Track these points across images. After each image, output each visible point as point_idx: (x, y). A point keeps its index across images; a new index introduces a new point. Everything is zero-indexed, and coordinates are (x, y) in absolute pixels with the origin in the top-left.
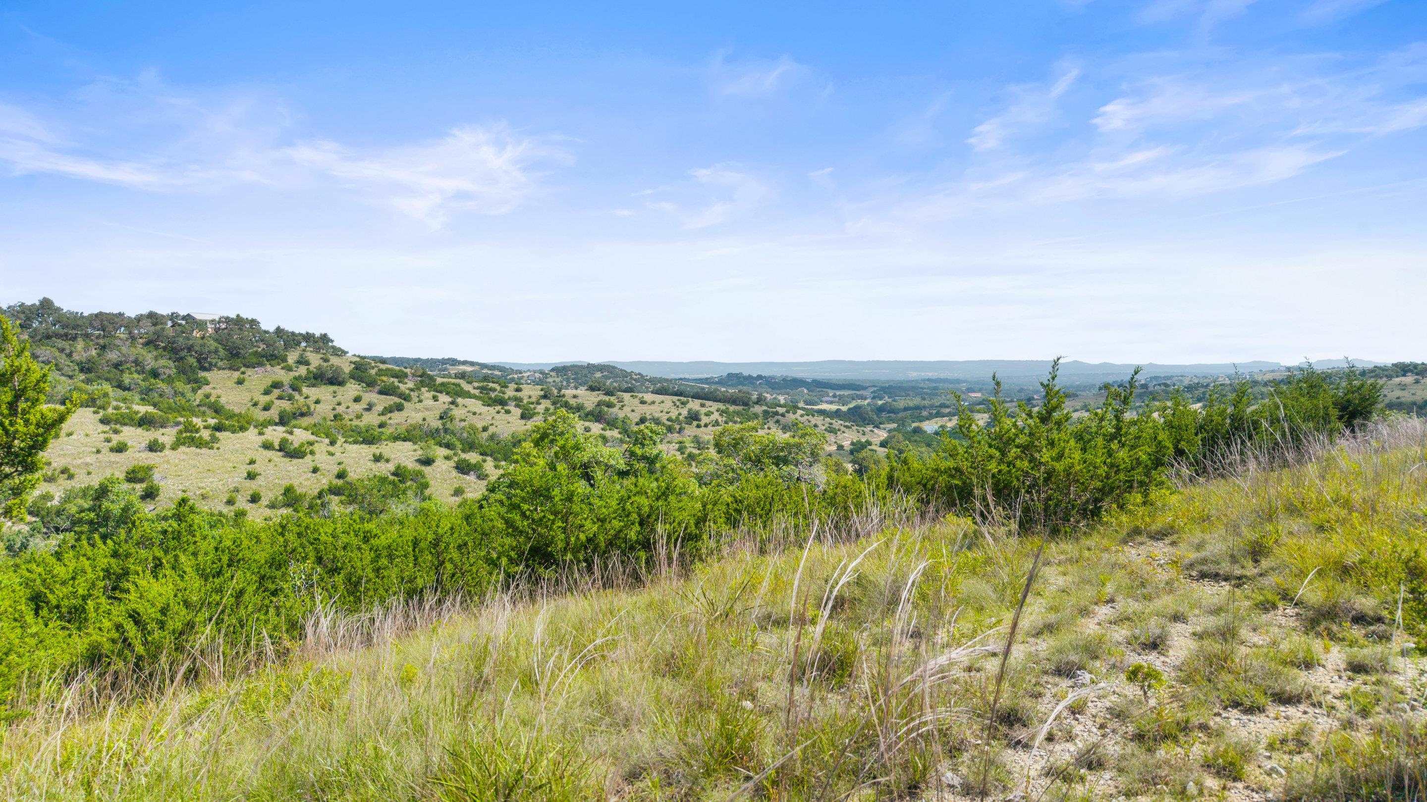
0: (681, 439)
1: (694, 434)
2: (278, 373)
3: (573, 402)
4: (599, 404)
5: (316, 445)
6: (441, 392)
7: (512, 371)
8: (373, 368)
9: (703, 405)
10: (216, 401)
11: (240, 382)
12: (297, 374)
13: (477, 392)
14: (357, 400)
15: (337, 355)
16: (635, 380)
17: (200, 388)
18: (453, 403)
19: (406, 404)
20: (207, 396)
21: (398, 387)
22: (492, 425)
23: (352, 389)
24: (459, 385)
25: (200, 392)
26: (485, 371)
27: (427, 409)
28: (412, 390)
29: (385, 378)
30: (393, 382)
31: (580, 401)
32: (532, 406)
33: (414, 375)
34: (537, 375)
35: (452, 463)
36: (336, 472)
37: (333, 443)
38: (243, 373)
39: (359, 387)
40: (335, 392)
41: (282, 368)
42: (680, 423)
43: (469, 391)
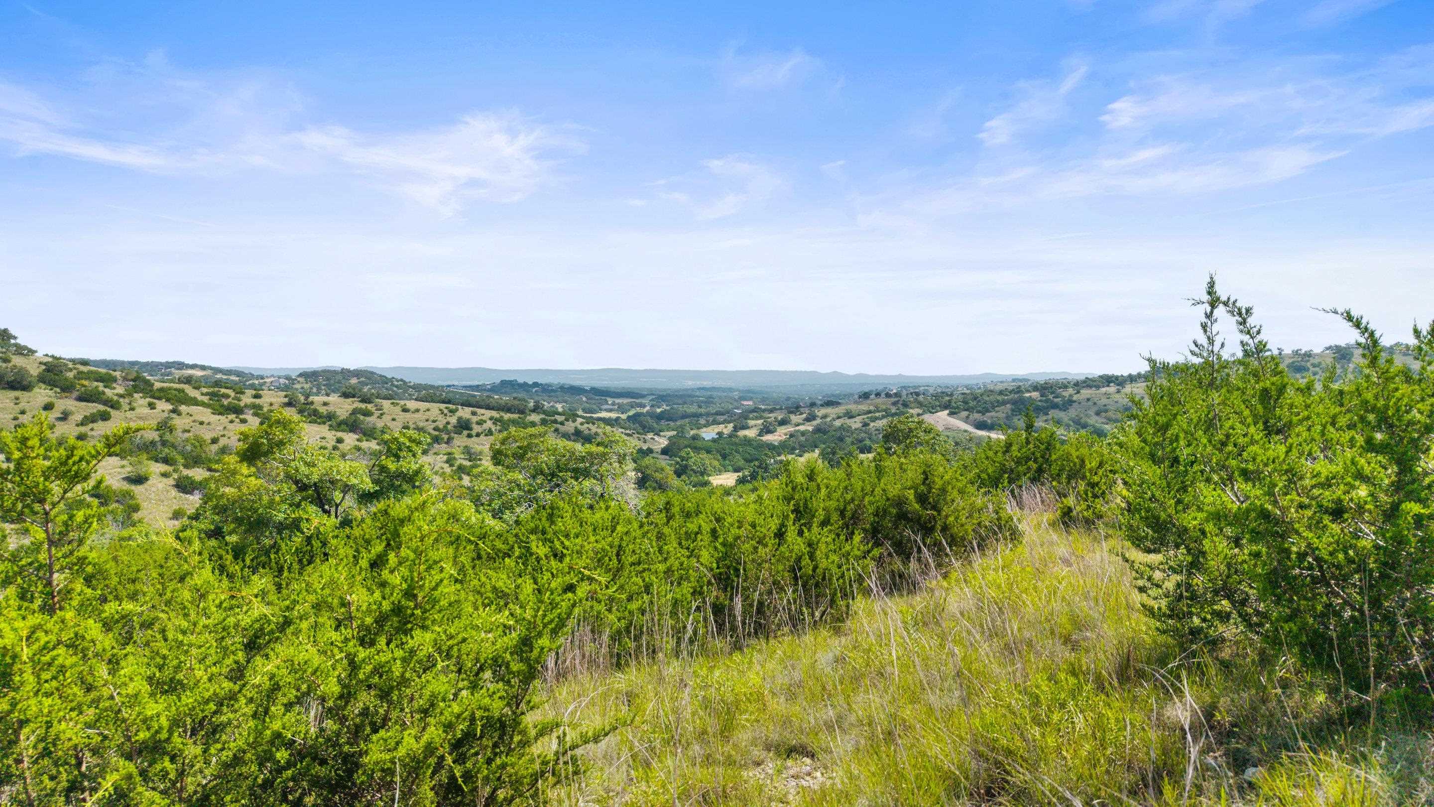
0: (449, 450)
1: (464, 444)
3: (323, 410)
4: (355, 412)
6: (159, 399)
7: (252, 376)
8: (71, 370)
9: (474, 414)
13: (206, 399)
15: (21, 354)
16: (397, 386)
18: (174, 411)
19: (113, 412)
21: (104, 393)
22: (223, 436)
23: (42, 394)
24: (183, 391)
26: (219, 376)
27: (140, 418)
28: (121, 396)
29: (85, 382)
30: (97, 387)
31: (331, 408)
33: (125, 379)
34: (282, 381)
35: (171, 481)
39: (50, 393)
40: (17, 399)
42: (448, 433)
43: (195, 398)
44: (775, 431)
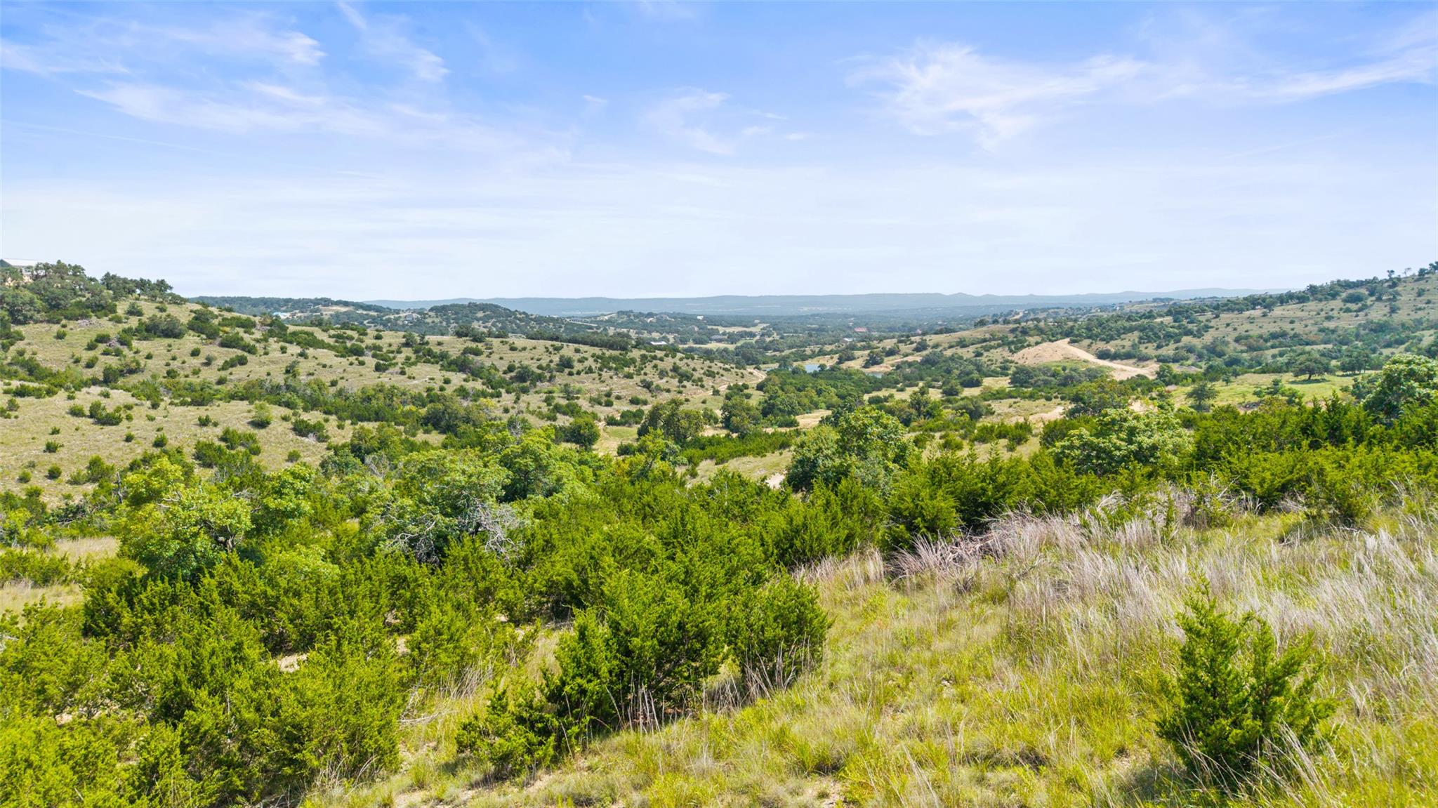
0: (551, 388)
1: (565, 382)
2: (105, 325)
3: (436, 350)
4: (467, 351)
5: (135, 408)
6: (291, 342)
7: (390, 311)
8: (216, 317)
9: (577, 351)
10: (31, 359)
11: (60, 336)
12: (126, 326)
13: (332, 341)
14: (195, 353)
15: (176, 303)
17: (12, 344)
18: (302, 355)
19: (249, 357)
20: (21, 353)
21: (242, 339)
22: (342, 378)
23: (191, 340)
24: (312, 334)
25: (11, 348)
27: (273, 362)
28: (258, 341)
29: (227, 329)
30: (238, 333)
31: (444, 348)
32: (391, 355)
33: (263, 324)
34: (415, 316)
35: (289, 425)
36: (153, 440)
37: (155, 406)
38: (64, 326)
39: (198, 339)
40: (170, 346)
41: (110, 320)
42: (551, 372)
43: (323, 341)
44: (882, 362)
